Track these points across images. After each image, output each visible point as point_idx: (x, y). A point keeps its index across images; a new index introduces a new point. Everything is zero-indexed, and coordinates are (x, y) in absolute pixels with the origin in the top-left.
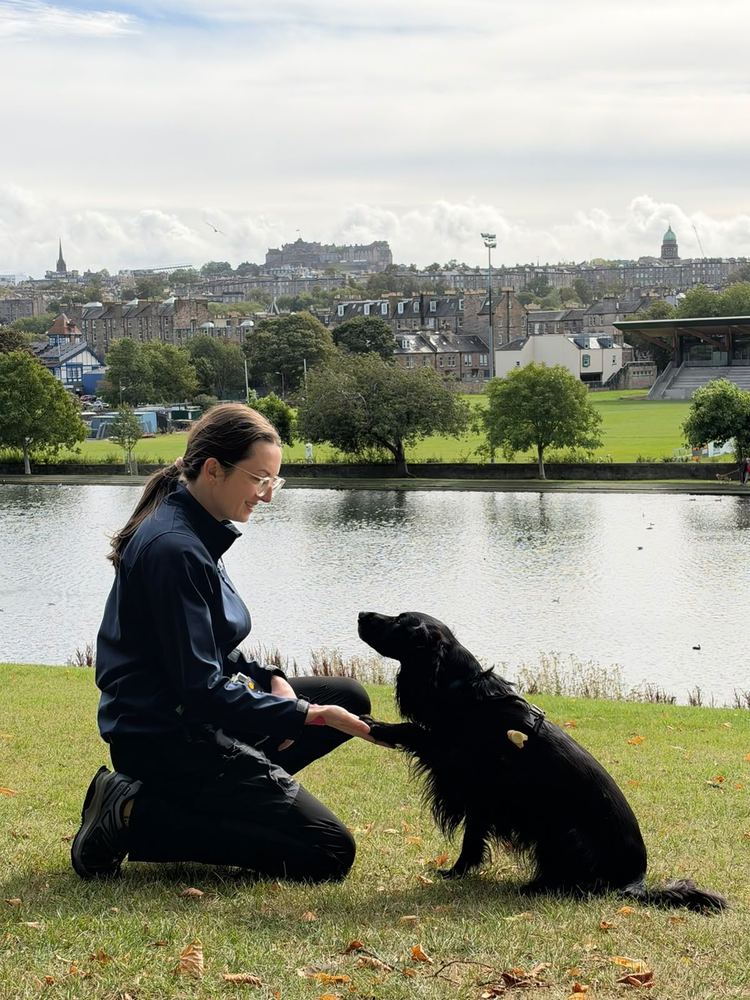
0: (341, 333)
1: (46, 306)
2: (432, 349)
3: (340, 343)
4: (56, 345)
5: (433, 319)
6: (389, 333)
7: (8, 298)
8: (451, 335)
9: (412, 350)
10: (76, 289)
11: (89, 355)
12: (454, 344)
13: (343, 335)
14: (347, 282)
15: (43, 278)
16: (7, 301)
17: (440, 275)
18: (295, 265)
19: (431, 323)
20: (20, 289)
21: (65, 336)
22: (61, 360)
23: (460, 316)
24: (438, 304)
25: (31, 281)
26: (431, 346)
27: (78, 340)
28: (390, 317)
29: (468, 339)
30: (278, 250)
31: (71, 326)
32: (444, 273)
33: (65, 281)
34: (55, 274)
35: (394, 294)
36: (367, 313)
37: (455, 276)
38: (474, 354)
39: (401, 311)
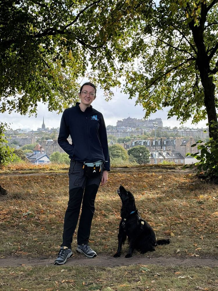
0: (131, 151)
1: (36, 140)
2: (164, 157)
3: (131, 155)
4: (36, 154)
5: (165, 147)
6: (147, 151)
7: (23, 137)
8: (170, 153)
9: (157, 158)
10: (48, 134)
11: (46, 157)
12: (172, 156)
13: (131, 152)
14: (143, 133)
15: (37, 130)
16: (22, 139)
17: (177, 131)
18: (126, 126)
19: (164, 148)
20: (28, 135)
21: (39, 151)
22: (37, 159)
23: (174, 146)
24: (167, 141)
25: (32, 131)
26: (163, 156)
27: (43, 152)
28: (150, 146)
29: (177, 154)
30: (121, 121)
31: (41, 148)
32: (178, 130)
33: (44, 131)
34: (41, 129)
35: (152, 138)
36: (142, 144)
37: (182, 131)
38: (179, 159)
39: (154, 144)
